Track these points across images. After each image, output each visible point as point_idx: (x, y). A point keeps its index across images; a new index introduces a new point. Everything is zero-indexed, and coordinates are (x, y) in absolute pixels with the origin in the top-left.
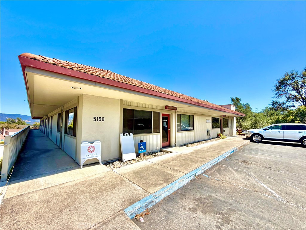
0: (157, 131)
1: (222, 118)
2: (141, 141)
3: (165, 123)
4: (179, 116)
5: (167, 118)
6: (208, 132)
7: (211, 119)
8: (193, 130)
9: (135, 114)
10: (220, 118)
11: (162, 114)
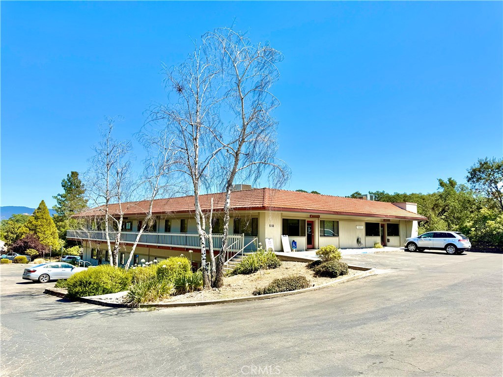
0: (303, 235)
1: (386, 223)
2: (294, 241)
3: (309, 228)
4: (323, 223)
5: (311, 224)
6: (358, 240)
7: (364, 224)
8: (338, 236)
9: (289, 222)
10: (380, 223)
11: (307, 221)
